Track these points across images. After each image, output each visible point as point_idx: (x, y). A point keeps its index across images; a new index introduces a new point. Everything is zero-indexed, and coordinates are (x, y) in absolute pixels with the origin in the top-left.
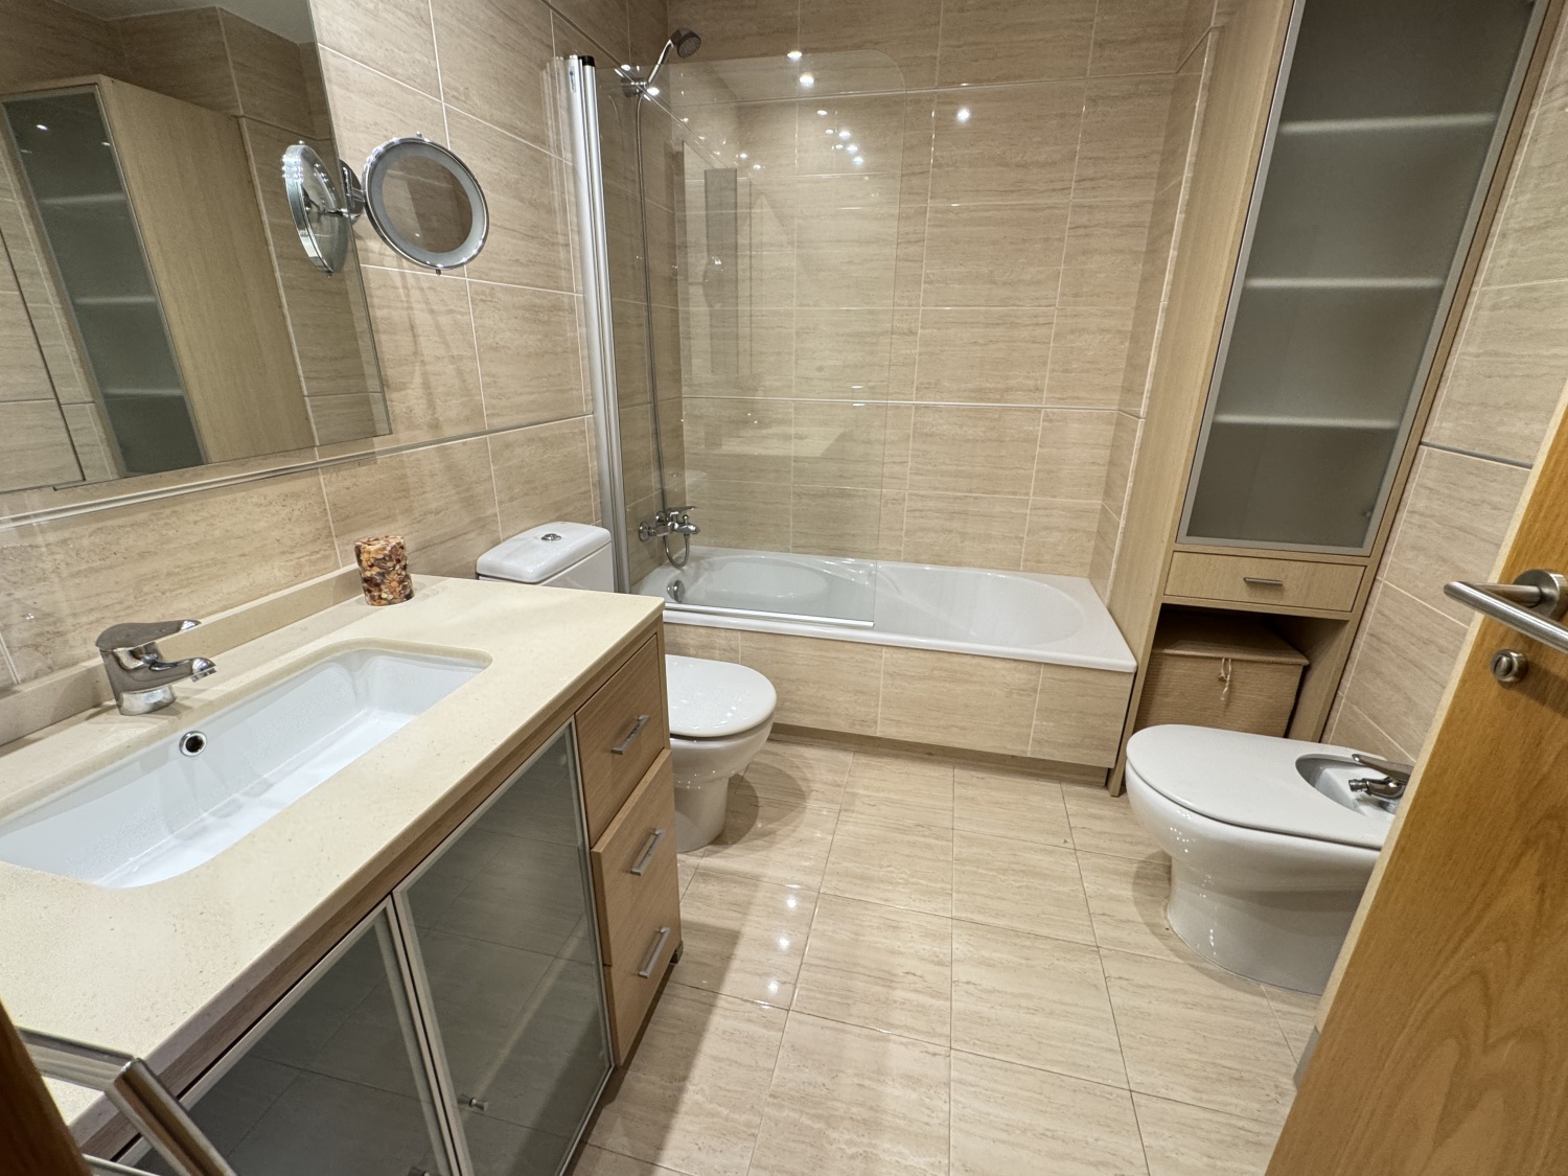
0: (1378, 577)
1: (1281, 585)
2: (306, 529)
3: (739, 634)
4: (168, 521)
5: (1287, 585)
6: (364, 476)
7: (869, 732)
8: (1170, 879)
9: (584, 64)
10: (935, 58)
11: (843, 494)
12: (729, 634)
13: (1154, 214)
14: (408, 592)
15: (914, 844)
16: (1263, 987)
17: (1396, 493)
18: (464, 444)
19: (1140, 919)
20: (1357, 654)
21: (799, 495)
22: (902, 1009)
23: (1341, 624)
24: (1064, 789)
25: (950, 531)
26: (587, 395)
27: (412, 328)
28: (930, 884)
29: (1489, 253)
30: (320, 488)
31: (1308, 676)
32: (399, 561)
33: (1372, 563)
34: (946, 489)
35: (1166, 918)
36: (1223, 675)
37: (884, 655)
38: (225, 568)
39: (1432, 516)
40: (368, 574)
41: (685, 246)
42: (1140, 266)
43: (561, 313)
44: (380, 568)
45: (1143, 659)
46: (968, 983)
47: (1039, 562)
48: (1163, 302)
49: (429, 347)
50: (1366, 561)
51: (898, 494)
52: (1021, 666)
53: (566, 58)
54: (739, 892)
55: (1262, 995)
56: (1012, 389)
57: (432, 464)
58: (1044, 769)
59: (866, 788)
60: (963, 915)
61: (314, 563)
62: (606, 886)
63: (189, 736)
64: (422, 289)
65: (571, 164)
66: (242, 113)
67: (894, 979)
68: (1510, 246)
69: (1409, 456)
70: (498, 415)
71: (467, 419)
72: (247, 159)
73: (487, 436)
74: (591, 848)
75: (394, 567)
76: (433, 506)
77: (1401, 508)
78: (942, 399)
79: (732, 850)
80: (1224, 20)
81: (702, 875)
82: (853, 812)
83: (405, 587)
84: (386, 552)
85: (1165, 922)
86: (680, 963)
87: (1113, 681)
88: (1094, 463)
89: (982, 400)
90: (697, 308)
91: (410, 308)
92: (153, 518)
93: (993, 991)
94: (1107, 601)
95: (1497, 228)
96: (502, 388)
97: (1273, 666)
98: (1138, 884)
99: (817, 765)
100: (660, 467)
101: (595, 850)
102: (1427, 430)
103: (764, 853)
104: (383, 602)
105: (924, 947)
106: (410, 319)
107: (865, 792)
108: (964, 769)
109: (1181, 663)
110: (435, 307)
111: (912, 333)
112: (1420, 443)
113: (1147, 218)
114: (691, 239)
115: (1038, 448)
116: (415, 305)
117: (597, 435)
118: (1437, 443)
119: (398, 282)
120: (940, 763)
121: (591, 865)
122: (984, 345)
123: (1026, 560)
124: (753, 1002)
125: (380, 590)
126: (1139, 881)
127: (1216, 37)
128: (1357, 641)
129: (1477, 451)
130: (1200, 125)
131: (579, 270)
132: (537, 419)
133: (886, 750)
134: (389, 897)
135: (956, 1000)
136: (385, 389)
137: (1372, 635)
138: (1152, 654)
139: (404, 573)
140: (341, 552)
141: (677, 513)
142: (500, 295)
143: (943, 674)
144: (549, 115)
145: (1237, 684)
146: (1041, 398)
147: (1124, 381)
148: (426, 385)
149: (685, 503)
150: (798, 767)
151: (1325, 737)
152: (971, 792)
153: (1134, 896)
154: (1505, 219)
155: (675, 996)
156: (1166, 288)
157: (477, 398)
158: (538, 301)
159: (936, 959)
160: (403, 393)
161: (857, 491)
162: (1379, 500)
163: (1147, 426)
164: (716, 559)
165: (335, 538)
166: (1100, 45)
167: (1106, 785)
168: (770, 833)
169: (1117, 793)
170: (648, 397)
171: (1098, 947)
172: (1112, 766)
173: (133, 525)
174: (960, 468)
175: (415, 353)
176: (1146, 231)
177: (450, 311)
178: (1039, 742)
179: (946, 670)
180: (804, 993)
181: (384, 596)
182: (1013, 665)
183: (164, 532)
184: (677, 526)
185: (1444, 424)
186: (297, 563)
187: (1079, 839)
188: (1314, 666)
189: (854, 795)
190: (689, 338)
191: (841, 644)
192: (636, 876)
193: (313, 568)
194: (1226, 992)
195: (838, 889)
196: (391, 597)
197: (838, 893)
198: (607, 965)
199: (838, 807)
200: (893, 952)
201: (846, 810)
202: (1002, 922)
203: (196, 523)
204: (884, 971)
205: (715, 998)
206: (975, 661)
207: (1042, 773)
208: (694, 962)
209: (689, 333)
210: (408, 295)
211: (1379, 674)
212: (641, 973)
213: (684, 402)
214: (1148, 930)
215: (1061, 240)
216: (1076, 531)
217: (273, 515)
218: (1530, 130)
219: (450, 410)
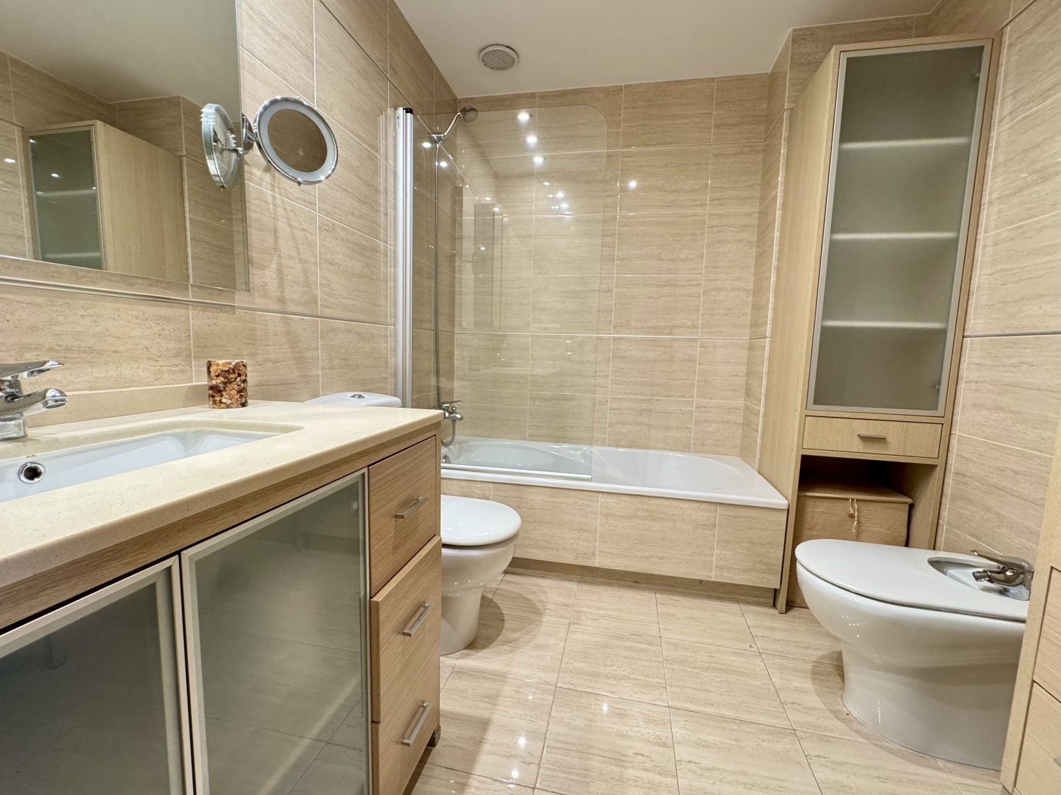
0: (952, 432)
1: (885, 439)
2: (172, 345)
3: (491, 486)
4: (59, 308)
5: (889, 439)
6: (224, 322)
7: (589, 563)
8: (842, 676)
9: (407, 112)
10: (619, 133)
11: (565, 398)
12: (484, 485)
13: (760, 218)
14: (244, 400)
15: (631, 649)
16: (940, 763)
17: (954, 370)
18: (302, 319)
19: (823, 707)
20: (948, 490)
21: (533, 399)
22: (635, 786)
23: (933, 467)
24: (742, 608)
25: (640, 424)
26: (391, 312)
27: (275, 231)
28: (647, 679)
29: (984, 215)
30: (188, 319)
31: (913, 513)
32: (240, 375)
33: (946, 421)
34: (637, 394)
35: (844, 706)
36: (852, 512)
37: (600, 500)
38: (99, 357)
39: (984, 382)
40: (214, 382)
41: (461, 238)
42: (755, 250)
43: (378, 254)
44: (225, 378)
45: (792, 498)
46: (690, 762)
47: (703, 445)
48: (774, 263)
49: (285, 247)
50: (941, 420)
51: (603, 397)
52: (703, 506)
53: (396, 109)
54: (488, 686)
55: (941, 769)
56: (677, 326)
57: (276, 327)
58: (725, 593)
59: (589, 607)
60: (678, 704)
61: (172, 373)
62: (381, 637)
63: (29, 465)
64: (285, 209)
65: (393, 168)
66: (185, 154)
67: (625, 759)
68: (996, 208)
69: (958, 345)
70: (328, 307)
71: (306, 304)
72: (182, 179)
73: (319, 319)
74: (371, 598)
75: (236, 379)
76: (273, 356)
77: (959, 381)
78: (631, 334)
79: (482, 654)
80: (792, 105)
81: (458, 672)
82: (580, 625)
83: (241, 396)
84: (231, 366)
85: (844, 709)
86: (437, 747)
87: (772, 516)
88: (736, 375)
89: (657, 334)
90: (467, 276)
91: (275, 218)
92: (48, 303)
93: (713, 769)
94: (756, 466)
95: (986, 200)
96: (333, 290)
97: (886, 505)
98: (816, 679)
99: (549, 590)
100: (438, 376)
101: (375, 599)
102: (966, 327)
103: (510, 656)
104: (223, 405)
105: (647, 731)
106: (275, 225)
107: (589, 611)
108: (663, 594)
109: (819, 503)
110: (293, 224)
111: (610, 291)
112: (964, 337)
113: (755, 221)
114: (465, 233)
115: (697, 366)
116: (279, 218)
117: (396, 341)
118: (976, 334)
119: (270, 201)
120: (644, 589)
121: (370, 614)
122: (658, 298)
123: (694, 444)
124: (502, 782)
125: (222, 396)
126: (816, 676)
127: (789, 114)
128: (946, 480)
129: (1007, 332)
130: (785, 161)
131: (393, 232)
132: (355, 318)
133: (602, 580)
134: (177, 556)
135: (681, 778)
136: (250, 265)
137: (956, 473)
138: (798, 496)
139: (242, 385)
140: (195, 371)
141: (448, 405)
142: (339, 230)
143: (645, 514)
144: (381, 136)
145: (863, 520)
146: (698, 332)
147: (751, 321)
148: (280, 271)
149: (453, 398)
150: (534, 592)
151: (937, 545)
152: (671, 610)
153: (814, 689)
154: (989, 194)
155: (432, 776)
156: (775, 255)
157: (315, 291)
158: (364, 242)
159: (659, 741)
160: (262, 272)
161: (575, 396)
162: (943, 377)
163: (772, 343)
164: (474, 443)
165: (193, 359)
166: (717, 126)
167: (774, 605)
168: (514, 641)
169: (784, 611)
170: (433, 327)
171: (794, 730)
172: (778, 587)
173: (29, 303)
174: (645, 379)
175: (275, 248)
176: (756, 229)
177: (304, 230)
178: (720, 568)
179: (647, 511)
180: (547, 772)
181: (224, 400)
182: (696, 505)
183: (54, 316)
184: (447, 414)
185: (978, 321)
186: (159, 370)
187: (761, 645)
188: (916, 504)
189: (580, 612)
190: (461, 295)
191: (568, 491)
192: (408, 637)
193: (171, 377)
194: (910, 768)
195: (571, 684)
196: (229, 402)
197: (572, 687)
198: (375, 722)
199: (568, 621)
200: (622, 736)
201: (574, 623)
202: (711, 710)
203: (83, 316)
204: (617, 753)
205: (468, 778)
206: (668, 502)
207: (724, 596)
208: (451, 746)
209: (461, 292)
210: (275, 210)
211: (970, 501)
212: (404, 741)
213: (456, 337)
214: (832, 716)
215: (703, 234)
216: (728, 422)
217: (148, 328)
218: (993, 144)
219: (295, 293)
